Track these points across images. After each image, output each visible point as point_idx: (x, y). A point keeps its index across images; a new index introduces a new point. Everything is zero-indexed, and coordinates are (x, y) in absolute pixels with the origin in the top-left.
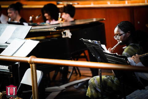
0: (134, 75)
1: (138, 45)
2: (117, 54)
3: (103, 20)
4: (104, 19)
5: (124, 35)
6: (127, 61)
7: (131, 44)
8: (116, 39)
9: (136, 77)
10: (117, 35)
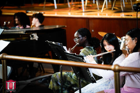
0: (88, 72)
1: (92, 48)
2: (75, 54)
3: (64, 27)
4: (66, 26)
5: (81, 38)
6: (84, 60)
7: (87, 47)
8: (75, 41)
9: (90, 73)
10: (76, 37)
